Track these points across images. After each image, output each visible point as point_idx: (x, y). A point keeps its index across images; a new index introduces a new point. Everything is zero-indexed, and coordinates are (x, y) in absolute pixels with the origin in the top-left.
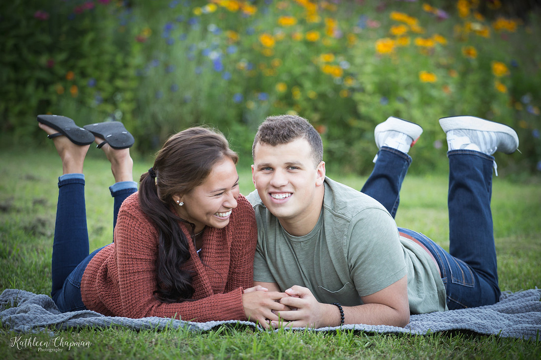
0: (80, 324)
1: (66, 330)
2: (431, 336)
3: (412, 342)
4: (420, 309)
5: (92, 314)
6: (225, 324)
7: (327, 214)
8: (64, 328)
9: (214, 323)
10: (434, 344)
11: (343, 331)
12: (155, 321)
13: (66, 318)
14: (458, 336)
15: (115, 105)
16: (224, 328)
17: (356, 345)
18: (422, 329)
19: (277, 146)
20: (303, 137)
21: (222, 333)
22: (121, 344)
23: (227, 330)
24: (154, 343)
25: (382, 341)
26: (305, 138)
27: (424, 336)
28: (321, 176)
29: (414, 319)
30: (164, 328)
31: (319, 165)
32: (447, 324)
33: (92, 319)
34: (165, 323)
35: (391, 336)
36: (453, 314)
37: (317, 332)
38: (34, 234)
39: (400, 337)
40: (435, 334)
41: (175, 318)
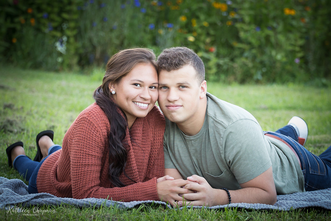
0: (39, 203)
1: (29, 207)
2: (293, 212)
3: (279, 216)
4: (285, 190)
5: (48, 195)
6: (144, 203)
7: (210, 120)
8: (28, 206)
9: (136, 203)
10: (295, 218)
11: (229, 208)
12: (93, 201)
13: (29, 198)
14: (312, 212)
15: (62, 31)
16: (143, 206)
17: (239, 219)
18: (286, 207)
19: (171, 71)
20: (189, 64)
21: (142, 210)
22: (69, 218)
23: (145, 208)
24: (92, 218)
25: (258, 216)
26: (191, 65)
27: (288, 211)
28: (204, 91)
29: (280, 198)
30: (100, 206)
31: (202, 84)
32: (305, 203)
33: (48, 199)
34: (100, 203)
35: (264, 211)
36: (309, 195)
37: (211, 209)
38: (5, 131)
39: (271, 213)
40: (297, 210)
41: (107, 199)
